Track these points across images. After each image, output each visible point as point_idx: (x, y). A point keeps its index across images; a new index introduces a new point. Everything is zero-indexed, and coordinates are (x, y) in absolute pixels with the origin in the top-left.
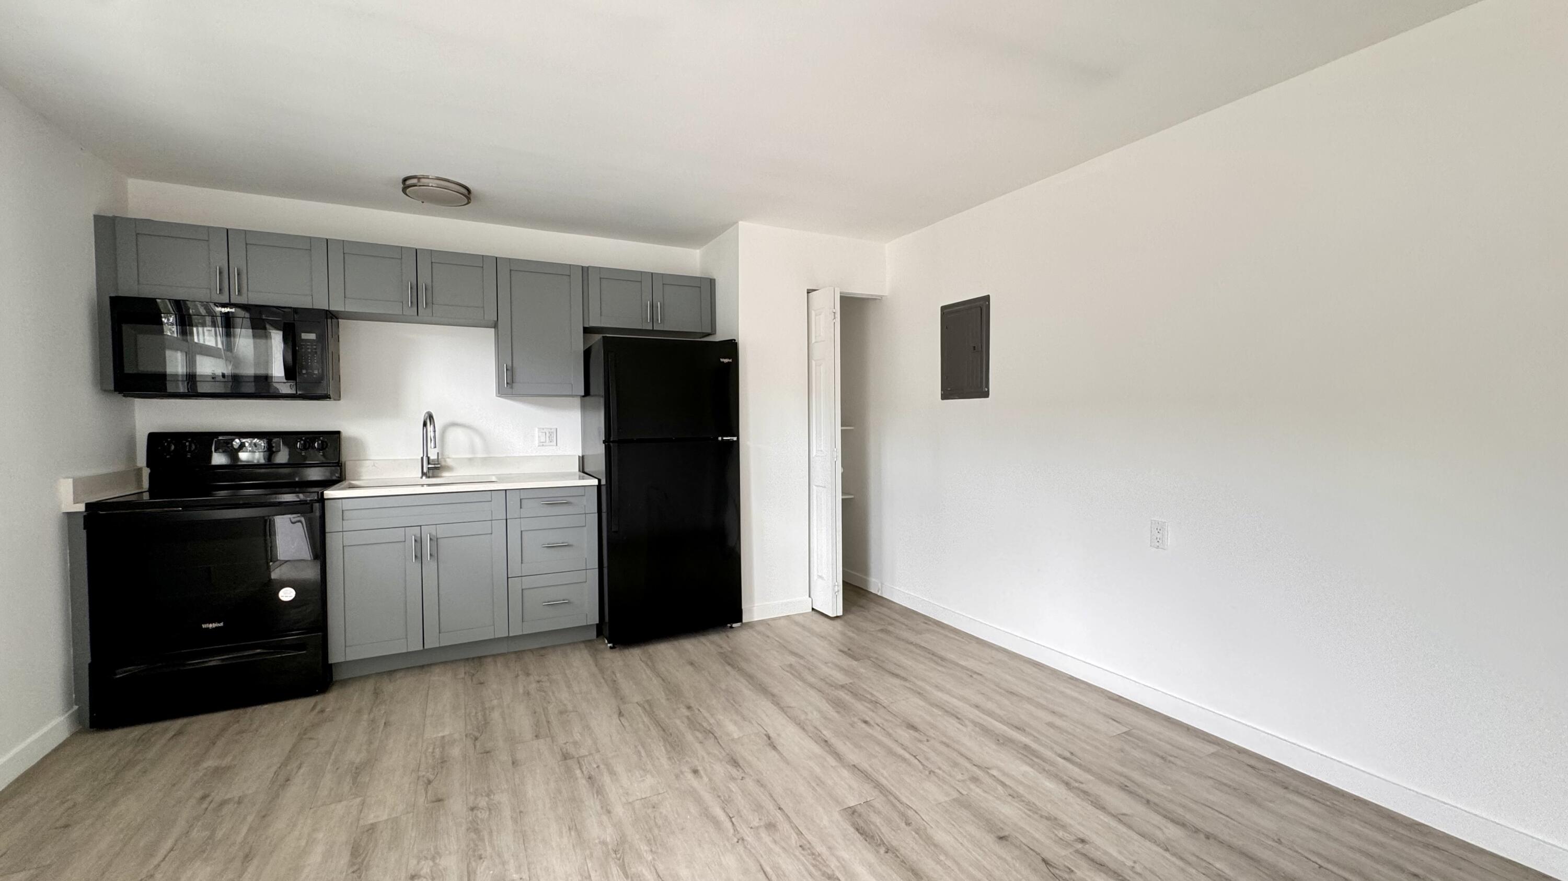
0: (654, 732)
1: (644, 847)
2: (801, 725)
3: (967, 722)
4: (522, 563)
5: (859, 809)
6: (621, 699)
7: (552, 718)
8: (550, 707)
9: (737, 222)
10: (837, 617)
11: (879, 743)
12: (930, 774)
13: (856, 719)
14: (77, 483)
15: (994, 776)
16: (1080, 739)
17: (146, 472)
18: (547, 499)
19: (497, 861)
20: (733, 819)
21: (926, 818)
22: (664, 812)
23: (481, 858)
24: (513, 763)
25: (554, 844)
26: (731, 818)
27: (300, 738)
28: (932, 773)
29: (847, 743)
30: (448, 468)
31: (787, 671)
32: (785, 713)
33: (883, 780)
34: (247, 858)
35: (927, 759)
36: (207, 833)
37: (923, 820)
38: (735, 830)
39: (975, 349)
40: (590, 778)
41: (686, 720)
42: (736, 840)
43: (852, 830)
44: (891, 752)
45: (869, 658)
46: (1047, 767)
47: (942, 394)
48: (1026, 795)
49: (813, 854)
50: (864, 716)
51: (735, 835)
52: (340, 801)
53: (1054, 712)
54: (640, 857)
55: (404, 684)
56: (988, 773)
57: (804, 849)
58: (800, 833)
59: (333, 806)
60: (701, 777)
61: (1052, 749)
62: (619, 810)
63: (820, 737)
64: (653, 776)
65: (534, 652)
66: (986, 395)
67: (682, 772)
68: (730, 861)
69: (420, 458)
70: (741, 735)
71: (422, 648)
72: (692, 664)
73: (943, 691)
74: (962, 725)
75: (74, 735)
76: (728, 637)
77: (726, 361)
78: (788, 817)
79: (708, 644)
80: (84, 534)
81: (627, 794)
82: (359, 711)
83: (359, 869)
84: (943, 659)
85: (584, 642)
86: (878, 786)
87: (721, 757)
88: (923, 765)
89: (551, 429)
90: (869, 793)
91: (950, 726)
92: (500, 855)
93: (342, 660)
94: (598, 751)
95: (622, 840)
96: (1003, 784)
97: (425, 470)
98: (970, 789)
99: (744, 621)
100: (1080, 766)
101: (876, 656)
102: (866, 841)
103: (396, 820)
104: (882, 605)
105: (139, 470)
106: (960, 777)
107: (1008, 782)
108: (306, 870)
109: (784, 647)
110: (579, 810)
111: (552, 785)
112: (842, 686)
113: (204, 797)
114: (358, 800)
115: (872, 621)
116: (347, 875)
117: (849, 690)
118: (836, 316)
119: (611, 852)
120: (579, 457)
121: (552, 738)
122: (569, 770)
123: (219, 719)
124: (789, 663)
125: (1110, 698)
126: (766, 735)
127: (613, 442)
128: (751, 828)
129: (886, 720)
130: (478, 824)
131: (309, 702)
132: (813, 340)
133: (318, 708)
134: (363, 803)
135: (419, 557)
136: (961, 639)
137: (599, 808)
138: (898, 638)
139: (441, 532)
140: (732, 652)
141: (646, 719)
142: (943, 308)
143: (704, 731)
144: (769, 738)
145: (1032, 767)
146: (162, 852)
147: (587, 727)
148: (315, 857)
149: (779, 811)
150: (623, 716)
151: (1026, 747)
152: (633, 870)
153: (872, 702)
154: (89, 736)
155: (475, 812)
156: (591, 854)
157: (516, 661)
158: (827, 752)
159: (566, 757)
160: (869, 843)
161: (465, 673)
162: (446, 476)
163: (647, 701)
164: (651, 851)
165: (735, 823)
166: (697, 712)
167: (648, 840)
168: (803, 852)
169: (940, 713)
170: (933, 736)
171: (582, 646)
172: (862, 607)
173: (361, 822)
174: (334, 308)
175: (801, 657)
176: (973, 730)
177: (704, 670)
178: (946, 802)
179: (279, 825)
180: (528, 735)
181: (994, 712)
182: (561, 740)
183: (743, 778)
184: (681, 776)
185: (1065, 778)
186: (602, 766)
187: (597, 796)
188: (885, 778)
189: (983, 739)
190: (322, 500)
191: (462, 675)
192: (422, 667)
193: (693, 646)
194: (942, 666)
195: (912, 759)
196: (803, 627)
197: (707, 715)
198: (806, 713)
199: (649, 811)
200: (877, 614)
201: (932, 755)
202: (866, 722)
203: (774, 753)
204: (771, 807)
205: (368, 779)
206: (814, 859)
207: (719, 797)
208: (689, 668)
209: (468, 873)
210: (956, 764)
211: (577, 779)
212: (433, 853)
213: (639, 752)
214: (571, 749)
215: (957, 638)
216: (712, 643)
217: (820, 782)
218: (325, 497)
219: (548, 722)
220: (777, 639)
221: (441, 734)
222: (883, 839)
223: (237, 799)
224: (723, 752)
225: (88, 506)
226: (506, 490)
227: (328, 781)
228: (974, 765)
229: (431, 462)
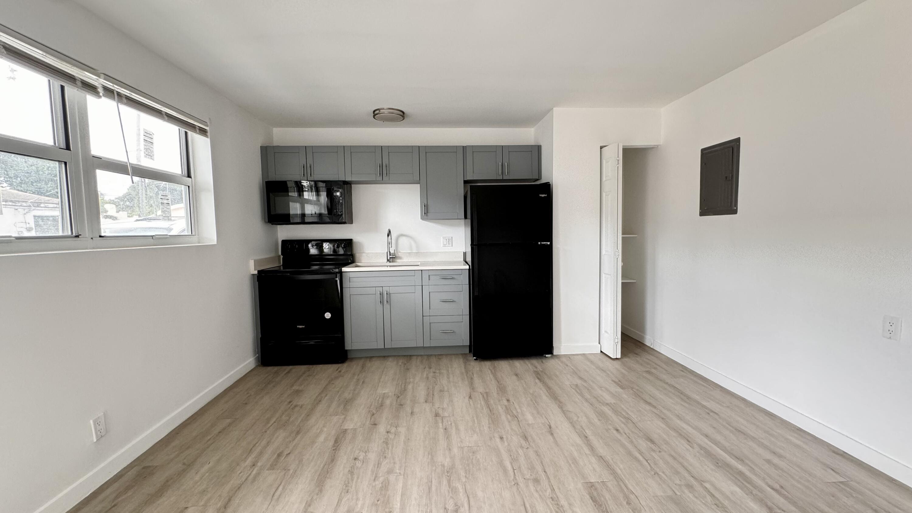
0: (485, 410)
1: (463, 474)
2: (573, 424)
3: (695, 446)
4: (430, 309)
5: (597, 485)
6: (473, 389)
7: (435, 393)
8: (436, 387)
9: (553, 109)
10: (617, 359)
11: (623, 446)
12: (655, 474)
13: (610, 427)
14: (256, 262)
15: (706, 488)
16: (792, 478)
17: (282, 257)
18: (445, 276)
19: (392, 461)
20: (515, 471)
21: (643, 503)
22: (479, 457)
23: (385, 458)
24: (411, 413)
25: (419, 460)
26: (514, 469)
27: (329, 382)
28: (656, 475)
29: (600, 441)
30: (400, 258)
31: (573, 389)
32: (565, 414)
33: (619, 471)
34: (298, 433)
35: (656, 464)
36: (288, 418)
37: (640, 503)
38: (515, 477)
39: (726, 179)
40: (445, 429)
41: (504, 408)
42: (513, 483)
43: (588, 497)
44: (630, 453)
45: (632, 388)
46: (755, 492)
47: (700, 212)
48: (729, 508)
49: (558, 504)
50: (617, 426)
51: (513, 480)
52: (337, 415)
53: (774, 453)
54: (459, 479)
55: (376, 364)
56: (702, 484)
57: (553, 500)
58: (553, 490)
59: (333, 417)
60: (504, 442)
61: (764, 479)
62: (455, 450)
63: (583, 433)
64: (477, 435)
65: (437, 356)
66: (735, 212)
67: (494, 437)
68: (507, 494)
69: (386, 252)
70: (534, 422)
71: (383, 347)
72: (517, 375)
73: (681, 420)
74: (691, 446)
75: (257, 367)
76: (542, 362)
77: (543, 196)
78: (548, 478)
79: (529, 365)
80: (257, 283)
81: (462, 442)
82: (354, 374)
83: (336, 449)
84: (689, 398)
85: (462, 354)
86: (613, 472)
87: (518, 433)
88: (651, 467)
89: (449, 237)
90: (606, 476)
91: (681, 446)
92: (394, 459)
93: (351, 349)
94: (453, 415)
95: (453, 467)
96: (712, 496)
97: (388, 258)
98: (684, 493)
99: (554, 354)
100: (786, 498)
101: (637, 388)
102: (596, 506)
103: (355, 430)
104: (652, 355)
105: (279, 256)
106: (678, 482)
107: (717, 495)
108: (317, 444)
109: (575, 373)
110: (436, 445)
111: (427, 429)
112: (607, 404)
113: (290, 402)
114: (343, 417)
115: (641, 365)
116: (331, 451)
117: (611, 408)
118: (619, 162)
119: (445, 471)
120: (464, 252)
121: (433, 403)
122: (436, 423)
123: (303, 368)
124: (576, 383)
125: (834, 452)
126: (548, 425)
127: (475, 245)
128: (525, 479)
129: (632, 432)
130: (388, 440)
131: (335, 366)
132: (604, 179)
133: (339, 370)
134: (345, 418)
135: (382, 302)
136: (708, 386)
137: (445, 446)
138: (658, 378)
139: (392, 290)
140: (542, 371)
141: (483, 403)
142: (703, 150)
143: (513, 416)
144: (550, 427)
145: (741, 489)
146: (272, 422)
147: (451, 401)
148: (322, 438)
149: (544, 473)
150: (471, 398)
151: (741, 473)
152: (454, 485)
153: (625, 418)
154: (261, 368)
155: (389, 434)
156: (436, 470)
157: (426, 360)
158: (585, 443)
159: (437, 415)
160: (597, 509)
161: (402, 362)
162: (399, 262)
163: (486, 393)
164: (466, 477)
165: (516, 473)
166: (512, 403)
167: (466, 470)
168: (552, 502)
169: (674, 434)
170: (665, 449)
171: (461, 356)
172: (637, 354)
173: (342, 427)
174: (348, 179)
175: (585, 381)
176: (698, 452)
177: (523, 380)
178: (661, 496)
179: (312, 421)
180: (422, 400)
181: (719, 442)
182: (437, 405)
183: (527, 448)
184: (493, 439)
185: (770, 504)
186: (453, 424)
187: (447, 440)
188: (620, 469)
189: (704, 459)
190: (341, 273)
191: (400, 364)
192: (384, 357)
193: (519, 365)
194: (687, 403)
195: (645, 463)
196: (592, 362)
197: (517, 407)
198: (578, 417)
199: (470, 454)
200: (647, 361)
201: (661, 463)
202: (617, 430)
203: (550, 437)
204: (539, 468)
205: (349, 407)
206: (558, 508)
207: (511, 456)
208: (514, 377)
209: (378, 464)
210: (677, 473)
211: (439, 428)
212: (366, 449)
213: (474, 420)
214: (440, 412)
215: (705, 385)
216: (532, 364)
217: (575, 461)
218: (342, 271)
219: (433, 395)
220: (572, 367)
221: (384, 392)
222: (608, 508)
223: (300, 405)
224: (520, 430)
225: (258, 271)
226: (422, 270)
227: (334, 404)
228: (692, 477)
229: (391, 254)
